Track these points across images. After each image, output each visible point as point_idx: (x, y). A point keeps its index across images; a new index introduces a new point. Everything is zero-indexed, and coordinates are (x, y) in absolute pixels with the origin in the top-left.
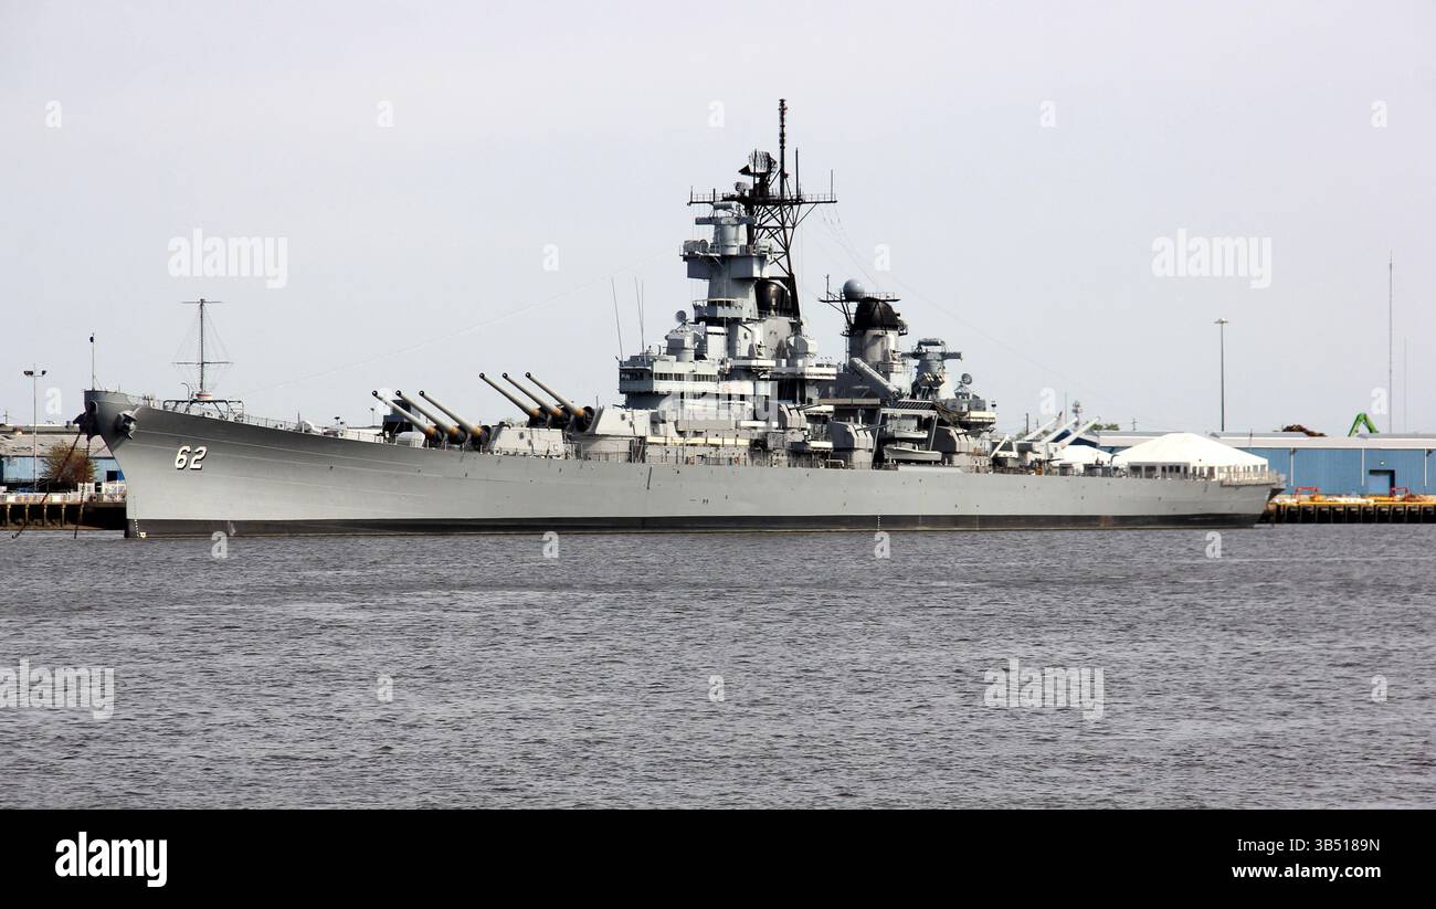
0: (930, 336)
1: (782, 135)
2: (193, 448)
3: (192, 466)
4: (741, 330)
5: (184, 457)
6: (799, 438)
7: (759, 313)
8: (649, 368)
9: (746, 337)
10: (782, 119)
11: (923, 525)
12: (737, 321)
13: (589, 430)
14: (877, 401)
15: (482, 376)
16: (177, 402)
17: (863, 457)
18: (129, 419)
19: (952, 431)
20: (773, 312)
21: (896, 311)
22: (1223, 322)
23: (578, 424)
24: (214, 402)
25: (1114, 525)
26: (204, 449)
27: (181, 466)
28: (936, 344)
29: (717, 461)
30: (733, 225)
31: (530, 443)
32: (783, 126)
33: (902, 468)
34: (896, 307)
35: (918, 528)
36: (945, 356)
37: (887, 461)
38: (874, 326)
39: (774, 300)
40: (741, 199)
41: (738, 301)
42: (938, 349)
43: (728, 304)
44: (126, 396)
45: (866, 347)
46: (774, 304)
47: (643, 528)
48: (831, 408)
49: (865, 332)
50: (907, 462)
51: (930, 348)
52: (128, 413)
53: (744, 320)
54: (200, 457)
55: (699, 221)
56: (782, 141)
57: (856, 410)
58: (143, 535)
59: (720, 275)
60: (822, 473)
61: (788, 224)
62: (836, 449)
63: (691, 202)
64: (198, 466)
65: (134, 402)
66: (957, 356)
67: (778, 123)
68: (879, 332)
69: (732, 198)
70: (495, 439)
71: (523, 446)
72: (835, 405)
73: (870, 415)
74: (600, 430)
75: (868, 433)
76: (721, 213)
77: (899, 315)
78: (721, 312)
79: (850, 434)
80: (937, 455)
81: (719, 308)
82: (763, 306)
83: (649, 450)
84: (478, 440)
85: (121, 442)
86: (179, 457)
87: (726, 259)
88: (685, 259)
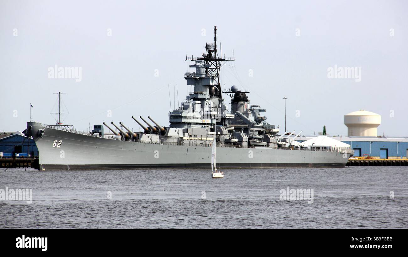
0: (255, 104)
1: (215, 38)
2: (58, 141)
3: (58, 147)
4: (206, 102)
5: (55, 144)
6: (227, 137)
7: (211, 96)
8: (181, 115)
9: (207, 104)
10: (215, 33)
11: (262, 166)
12: (205, 99)
13: (165, 135)
14: (247, 126)
15: (133, 117)
16: (55, 126)
17: (245, 144)
18: (42, 131)
19: (269, 135)
20: (214, 96)
21: (247, 96)
22: (285, 98)
23: (162, 133)
24: (64, 126)
25: (313, 166)
26: (61, 141)
27: (54, 147)
28: (257, 107)
29: (205, 145)
30: (203, 68)
31: (151, 139)
32: (215, 35)
33: (257, 148)
34: (247, 95)
35: (261, 167)
36: (260, 110)
37: (252, 145)
38: (241, 101)
39: (214, 92)
40: (204, 59)
41: (204, 93)
42: (258, 108)
43: (202, 93)
44: (41, 124)
45: (238, 108)
46: (214, 93)
47: (185, 167)
48: (233, 128)
49: (238, 103)
50: (258, 146)
51: (255, 108)
52: (41, 129)
53: (207, 99)
54: (60, 144)
55: (191, 66)
56: (215, 40)
57: (241, 129)
58: (44, 169)
59: (198, 84)
60: (234, 149)
61: (218, 67)
62: (238, 141)
63: (186, 60)
64: (59, 147)
65: (43, 126)
66: (264, 111)
67: (214, 34)
68: (242, 103)
69: (202, 59)
70: (141, 138)
71: (149, 140)
72: (235, 127)
73: (246, 130)
74: (169, 135)
75: (246, 136)
76: (198, 64)
77: (247, 97)
78: (200, 96)
79: (241, 136)
80: (265, 143)
81: (199, 95)
82: (211, 94)
83: (184, 142)
84: (136, 138)
85: (39, 139)
86: (54, 144)
87: (201, 78)
88: (186, 79)
